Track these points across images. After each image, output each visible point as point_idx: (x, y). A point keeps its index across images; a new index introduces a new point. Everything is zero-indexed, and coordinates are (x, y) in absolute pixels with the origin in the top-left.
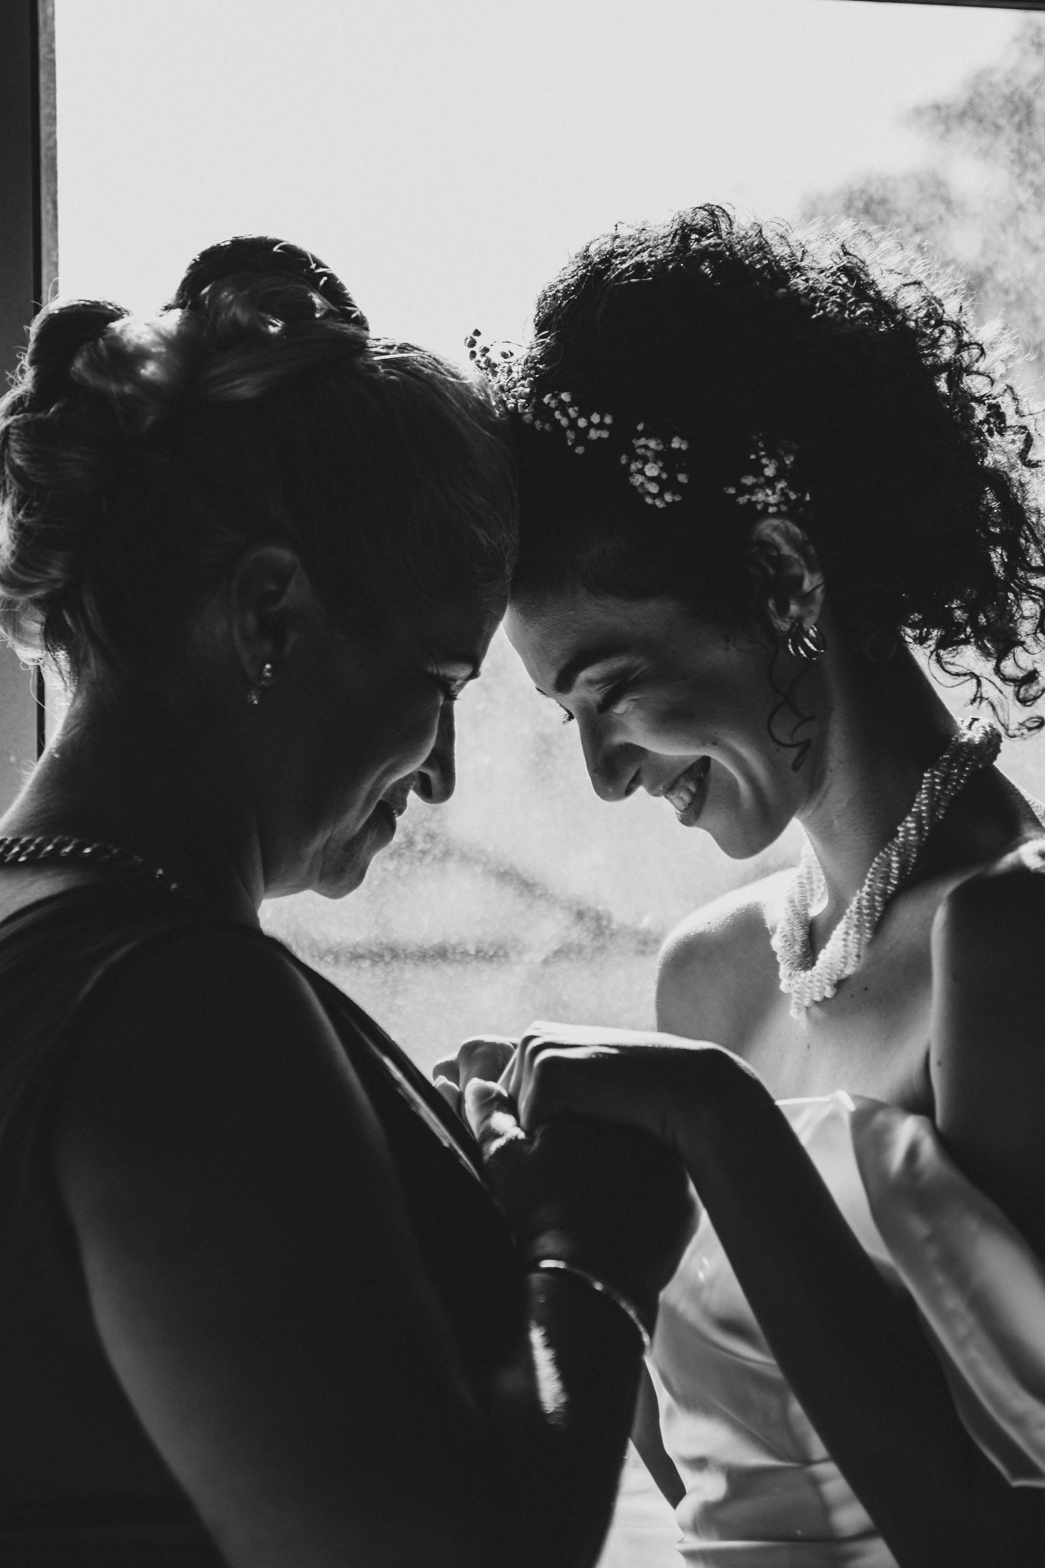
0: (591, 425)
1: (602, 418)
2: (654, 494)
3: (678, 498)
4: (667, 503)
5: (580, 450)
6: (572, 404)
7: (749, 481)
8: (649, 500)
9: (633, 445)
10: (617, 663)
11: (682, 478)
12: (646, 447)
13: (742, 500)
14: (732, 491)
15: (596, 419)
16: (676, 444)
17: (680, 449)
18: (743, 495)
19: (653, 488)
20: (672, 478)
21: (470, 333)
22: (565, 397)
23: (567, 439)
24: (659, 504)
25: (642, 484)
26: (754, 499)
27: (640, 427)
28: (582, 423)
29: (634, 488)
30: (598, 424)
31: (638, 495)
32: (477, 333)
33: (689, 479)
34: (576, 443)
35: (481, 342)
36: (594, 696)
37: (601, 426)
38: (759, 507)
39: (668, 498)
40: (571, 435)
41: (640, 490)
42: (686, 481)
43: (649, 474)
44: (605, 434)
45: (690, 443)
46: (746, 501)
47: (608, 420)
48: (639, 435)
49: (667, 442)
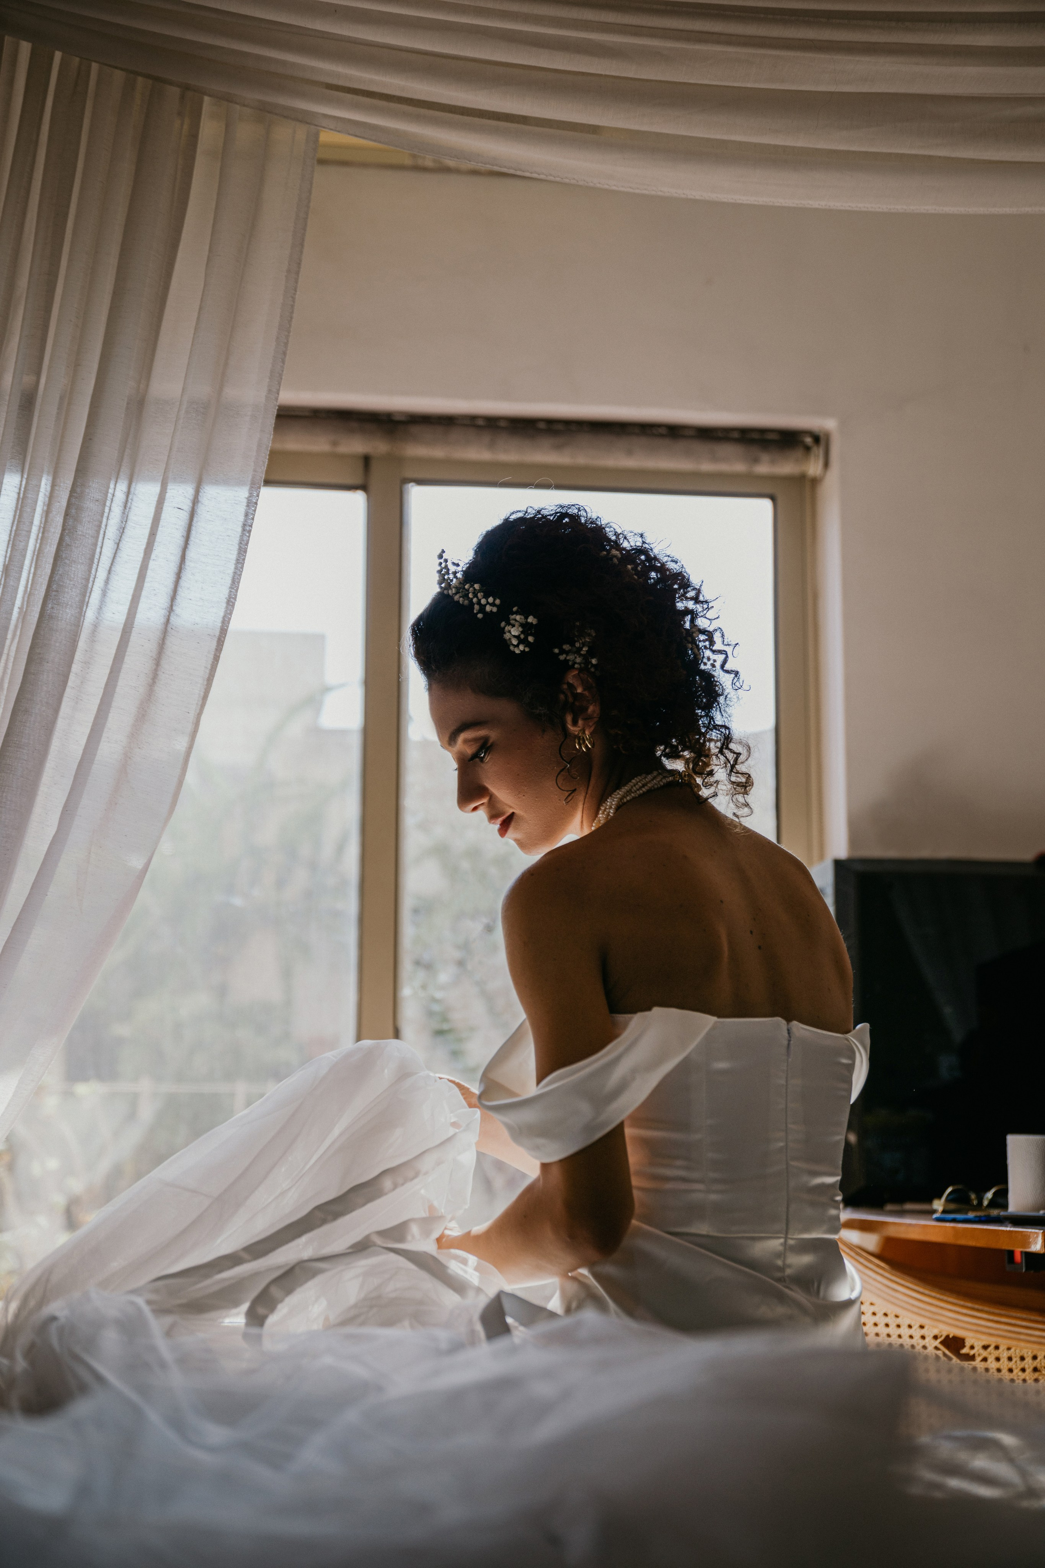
0: (488, 603)
1: (494, 600)
2: (514, 645)
3: (527, 649)
4: (521, 651)
5: (480, 616)
6: (480, 591)
7: (566, 647)
8: (512, 648)
9: (509, 617)
10: (482, 733)
11: (531, 639)
12: (516, 620)
13: (562, 657)
14: (556, 651)
15: (491, 600)
16: (531, 619)
17: (532, 623)
18: (562, 654)
19: (515, 642)
20: (526, 638)
21: (439, 551)
22: (477, 586)
23: (474, 609)
24: (517, 651)
25: (510, 639)
26: (568, 658)
27: (515, 609)
28: (483, 601)
29: (505, 640)
30: (492, 603)
31: (506, 644)
32: (443, 551)
33: (535, 641)
34: (479, 612)
35: (445, 556)
36: (470, 751)
37: (493, 605)
38: (570, 663)
39: (521, 647)
40: (476, 607)
41: (508, 642)
42: (532, 641)
43: (513, 633)
44: (495, 609)
45: (539, 620)
46: (564, 658)
47: (498, 602)
48: (513, 613)
49: (526, 618)
